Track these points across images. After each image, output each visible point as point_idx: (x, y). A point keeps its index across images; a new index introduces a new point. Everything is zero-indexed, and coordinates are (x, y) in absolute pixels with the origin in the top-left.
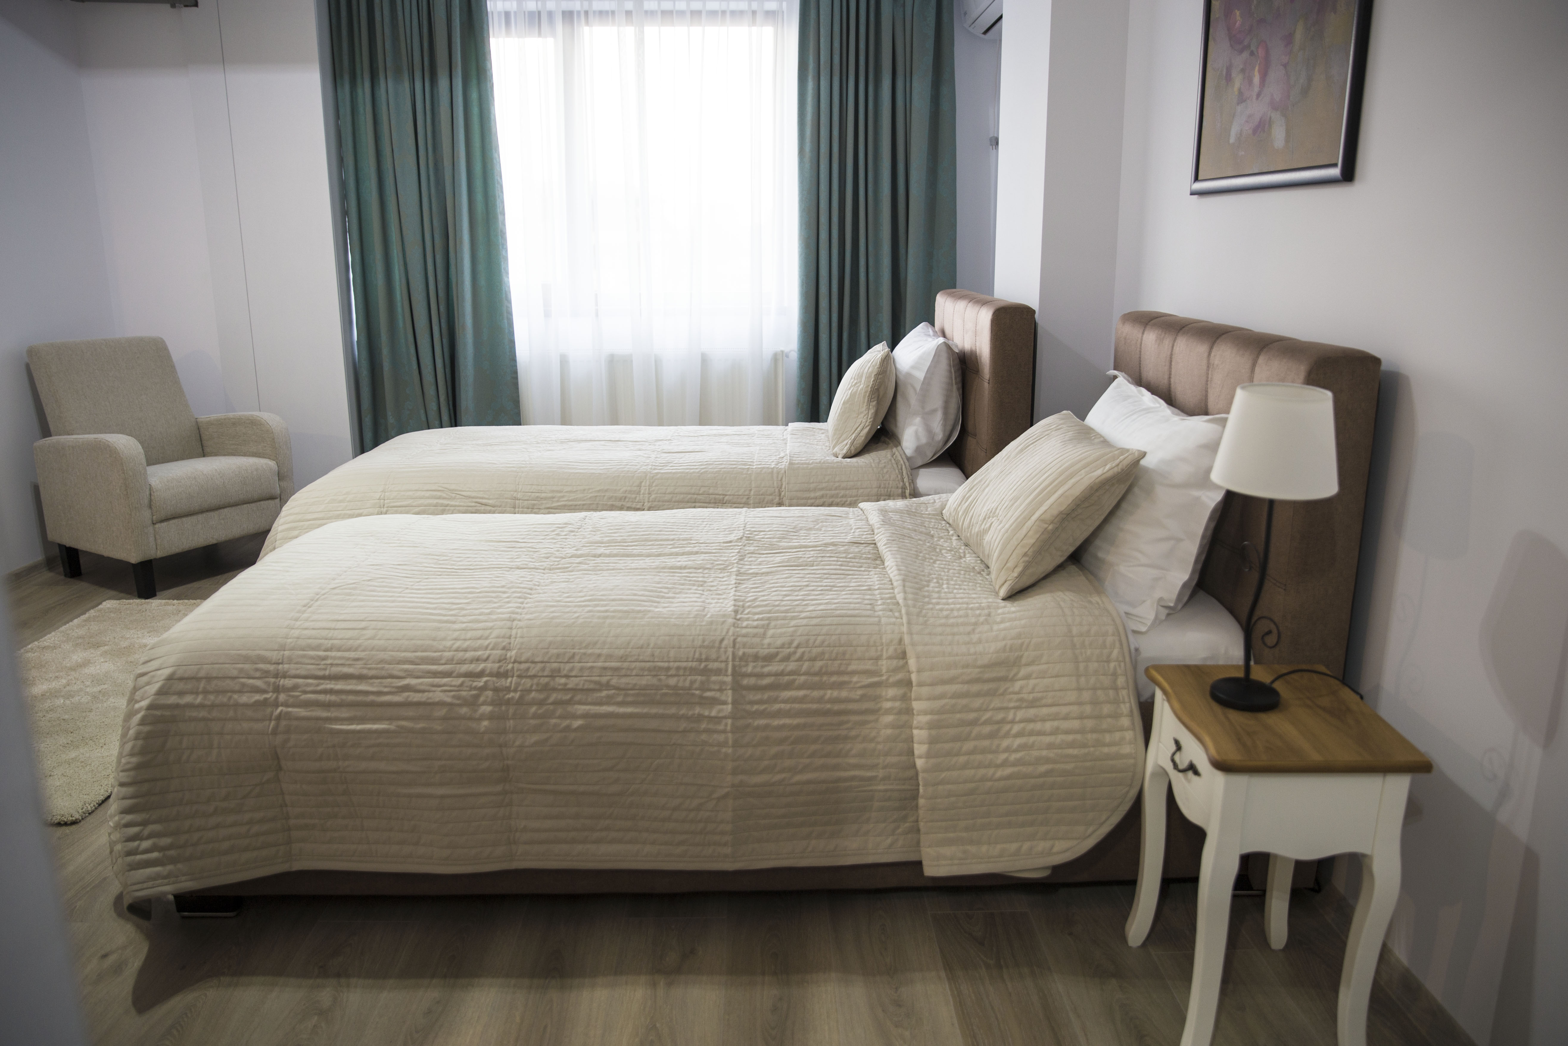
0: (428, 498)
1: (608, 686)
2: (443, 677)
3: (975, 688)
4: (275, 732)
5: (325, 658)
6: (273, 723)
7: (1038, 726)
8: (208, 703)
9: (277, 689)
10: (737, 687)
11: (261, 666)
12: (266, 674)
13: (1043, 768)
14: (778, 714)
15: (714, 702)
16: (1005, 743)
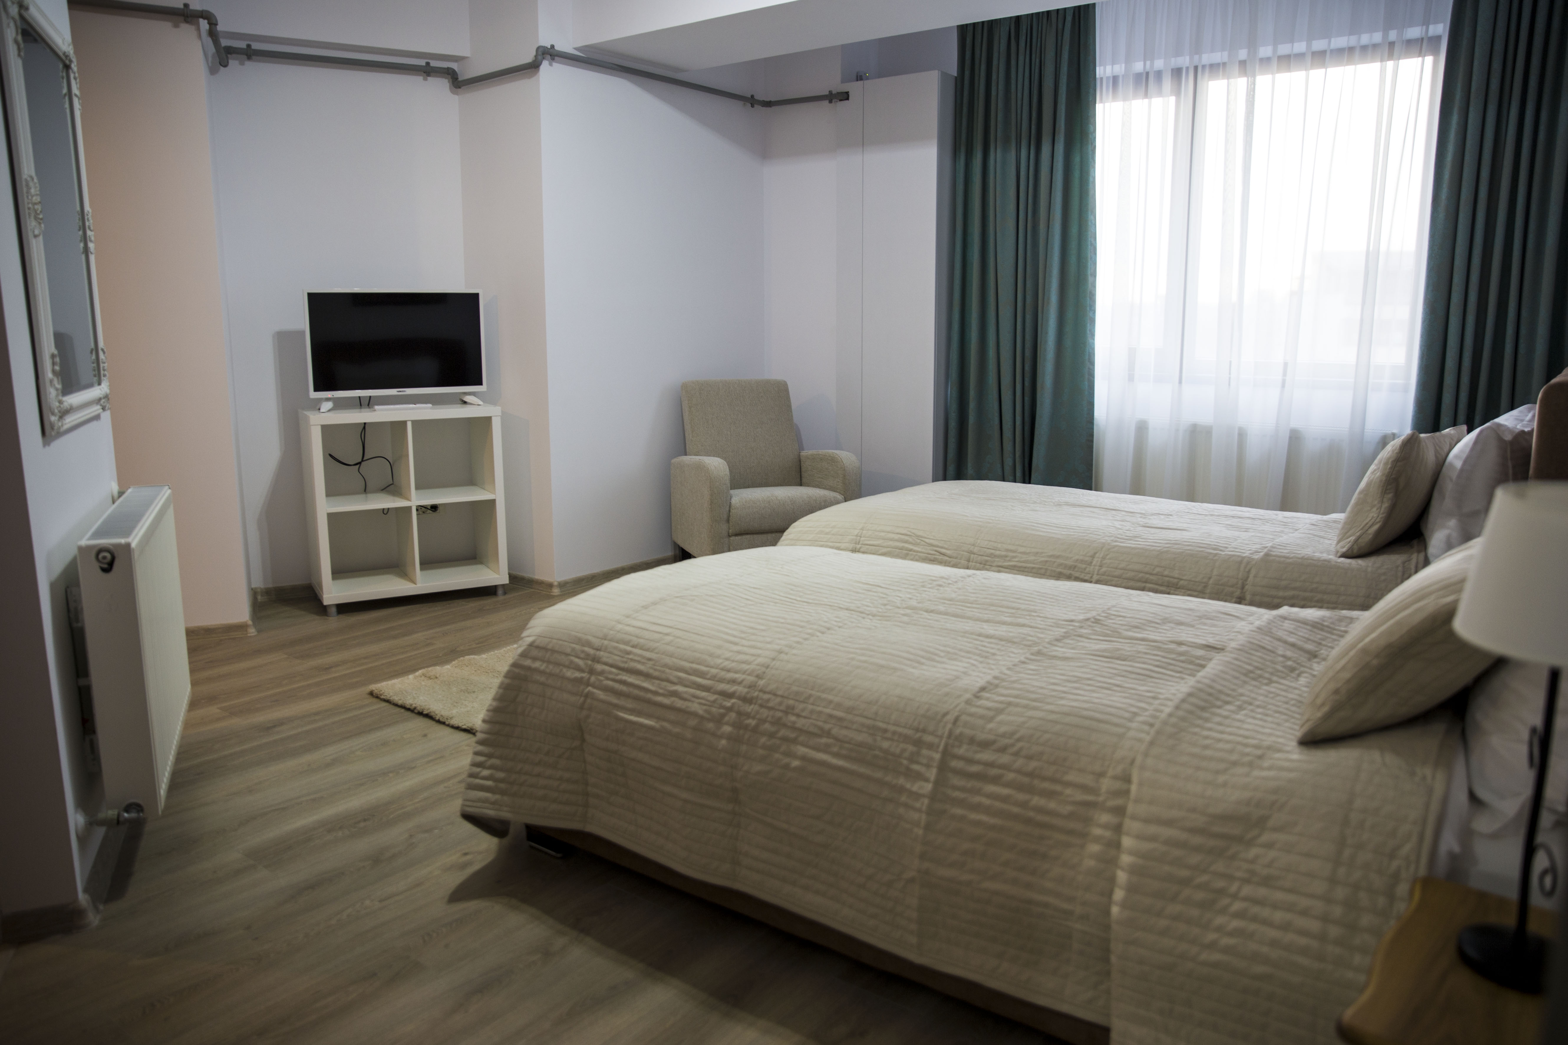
0: (897, 541)
1: (828, 734)
2: (703, 691)
3: (1197, 840)
4: (582, 708)
5: (629, 653)
6: (582, 699)
7: (1266, 912)
8: (548, 671)
9: (592, 671)
10: (943, 767)
11: (586, 649)
12: (587, 656)
13: (1259, 969)
14: (976, 808)
15: (919, 777)
16: (1219, 920)
